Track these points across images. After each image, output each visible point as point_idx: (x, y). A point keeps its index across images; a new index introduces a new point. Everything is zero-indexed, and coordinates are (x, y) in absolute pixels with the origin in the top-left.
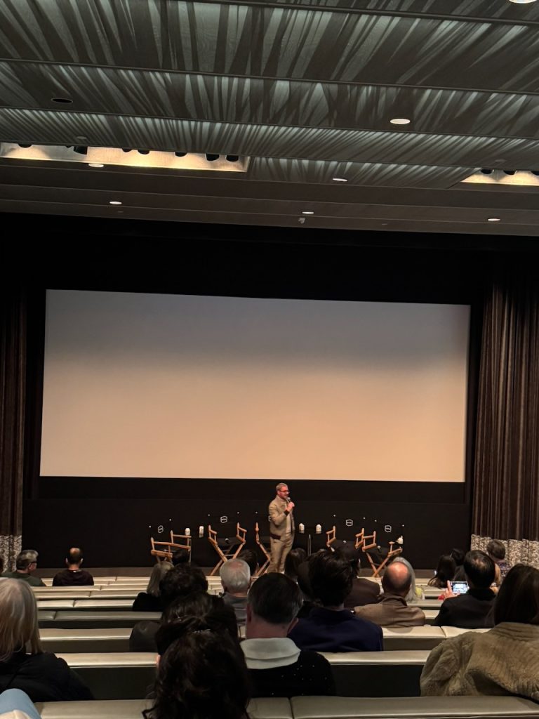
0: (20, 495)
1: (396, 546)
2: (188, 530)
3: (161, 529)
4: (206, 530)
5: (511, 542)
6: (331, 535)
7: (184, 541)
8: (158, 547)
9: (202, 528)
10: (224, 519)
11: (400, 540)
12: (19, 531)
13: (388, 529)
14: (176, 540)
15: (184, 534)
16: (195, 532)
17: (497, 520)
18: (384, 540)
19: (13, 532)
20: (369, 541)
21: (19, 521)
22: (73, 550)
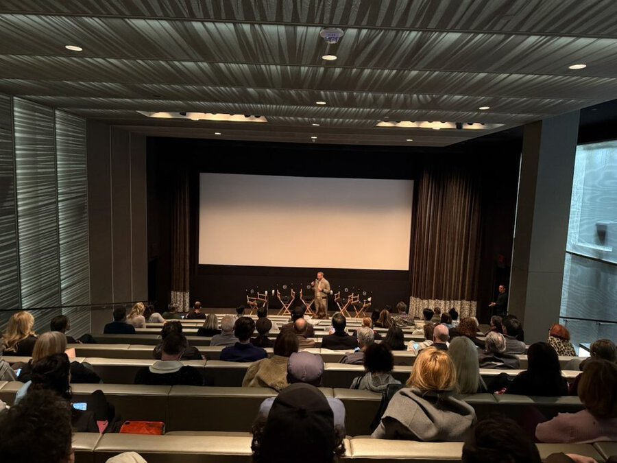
0: (188, 273)
1: (367, 302)
2: (266, 292)
3: (252, 291)
4: (276, 292)
5: (430, 301)
6: (337, 296)
7: (263, 297)
8: (250, 300)
9: (273, 291)
10: (285, 287)
11: (369, 299)
12: (188, 290)
13: (364, 293)
14: (260, 297)
15: (264, 293)
16: (270, 293)
17: (422, 290)
18: (362, 298)
19: (185, 290)
20: (355, 299)
21: (188, 286)
22: (197, 303)
